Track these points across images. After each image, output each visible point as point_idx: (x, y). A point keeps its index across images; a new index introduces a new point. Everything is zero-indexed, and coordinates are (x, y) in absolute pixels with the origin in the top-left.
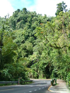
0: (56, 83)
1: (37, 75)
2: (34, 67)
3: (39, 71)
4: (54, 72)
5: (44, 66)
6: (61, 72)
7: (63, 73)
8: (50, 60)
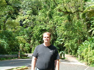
0: (64, 57)
1: (29, 47)
2: (24, 35)
3: (32, 41)
4: (58, 43)
5: (41, 34)
6: (70, 44)
7: (72, 46)
8: (52, 25)
